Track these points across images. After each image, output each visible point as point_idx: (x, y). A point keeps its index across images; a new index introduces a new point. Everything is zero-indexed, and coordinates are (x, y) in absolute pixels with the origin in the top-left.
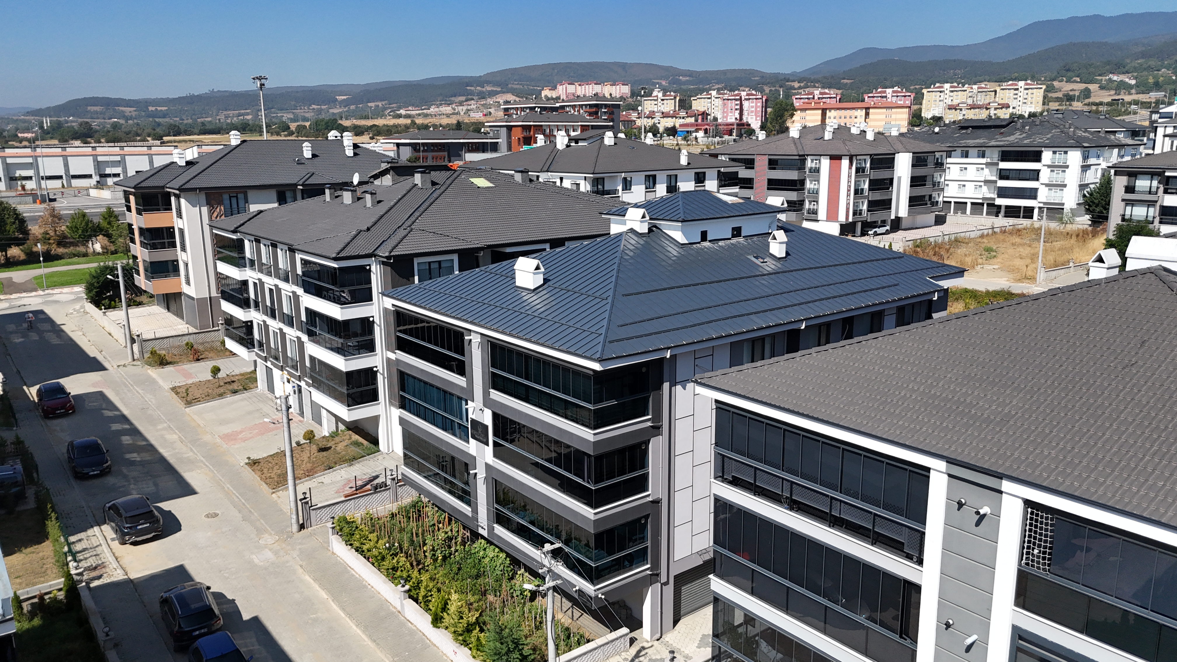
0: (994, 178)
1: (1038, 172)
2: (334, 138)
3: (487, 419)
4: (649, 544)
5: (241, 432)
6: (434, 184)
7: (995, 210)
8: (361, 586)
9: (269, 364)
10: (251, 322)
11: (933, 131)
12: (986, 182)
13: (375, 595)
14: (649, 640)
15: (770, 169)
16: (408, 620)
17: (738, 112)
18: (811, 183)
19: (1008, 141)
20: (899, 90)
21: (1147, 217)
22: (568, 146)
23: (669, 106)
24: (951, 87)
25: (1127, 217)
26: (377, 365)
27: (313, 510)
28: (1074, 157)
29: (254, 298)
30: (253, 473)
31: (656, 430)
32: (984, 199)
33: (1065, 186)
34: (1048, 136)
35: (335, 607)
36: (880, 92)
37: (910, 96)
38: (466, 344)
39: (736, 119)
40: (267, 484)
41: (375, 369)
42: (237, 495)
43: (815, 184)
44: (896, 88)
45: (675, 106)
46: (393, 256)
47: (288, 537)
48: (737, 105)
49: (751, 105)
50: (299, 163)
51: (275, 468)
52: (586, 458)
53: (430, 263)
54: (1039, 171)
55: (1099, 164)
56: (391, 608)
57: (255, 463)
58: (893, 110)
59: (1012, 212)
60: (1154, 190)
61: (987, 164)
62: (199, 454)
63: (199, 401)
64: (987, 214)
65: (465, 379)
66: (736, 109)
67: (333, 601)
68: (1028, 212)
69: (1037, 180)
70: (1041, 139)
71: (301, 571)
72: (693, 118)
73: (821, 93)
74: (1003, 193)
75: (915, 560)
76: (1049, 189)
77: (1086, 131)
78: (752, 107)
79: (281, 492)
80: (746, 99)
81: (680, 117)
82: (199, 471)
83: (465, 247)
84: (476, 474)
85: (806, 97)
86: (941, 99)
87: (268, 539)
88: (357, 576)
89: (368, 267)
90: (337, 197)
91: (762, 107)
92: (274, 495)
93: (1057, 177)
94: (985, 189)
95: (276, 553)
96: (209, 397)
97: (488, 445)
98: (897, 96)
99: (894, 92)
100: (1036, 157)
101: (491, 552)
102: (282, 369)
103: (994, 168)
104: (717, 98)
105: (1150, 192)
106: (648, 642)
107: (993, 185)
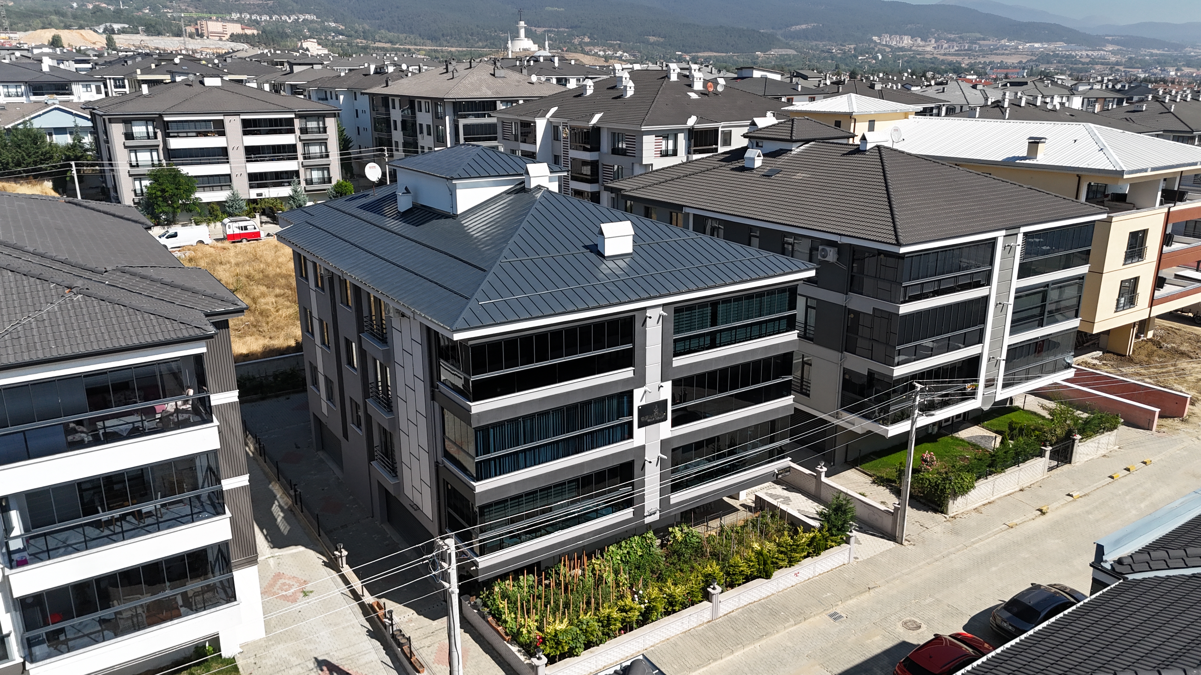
3: (666, 392)
21: (152, 161)
60: (152, 134)
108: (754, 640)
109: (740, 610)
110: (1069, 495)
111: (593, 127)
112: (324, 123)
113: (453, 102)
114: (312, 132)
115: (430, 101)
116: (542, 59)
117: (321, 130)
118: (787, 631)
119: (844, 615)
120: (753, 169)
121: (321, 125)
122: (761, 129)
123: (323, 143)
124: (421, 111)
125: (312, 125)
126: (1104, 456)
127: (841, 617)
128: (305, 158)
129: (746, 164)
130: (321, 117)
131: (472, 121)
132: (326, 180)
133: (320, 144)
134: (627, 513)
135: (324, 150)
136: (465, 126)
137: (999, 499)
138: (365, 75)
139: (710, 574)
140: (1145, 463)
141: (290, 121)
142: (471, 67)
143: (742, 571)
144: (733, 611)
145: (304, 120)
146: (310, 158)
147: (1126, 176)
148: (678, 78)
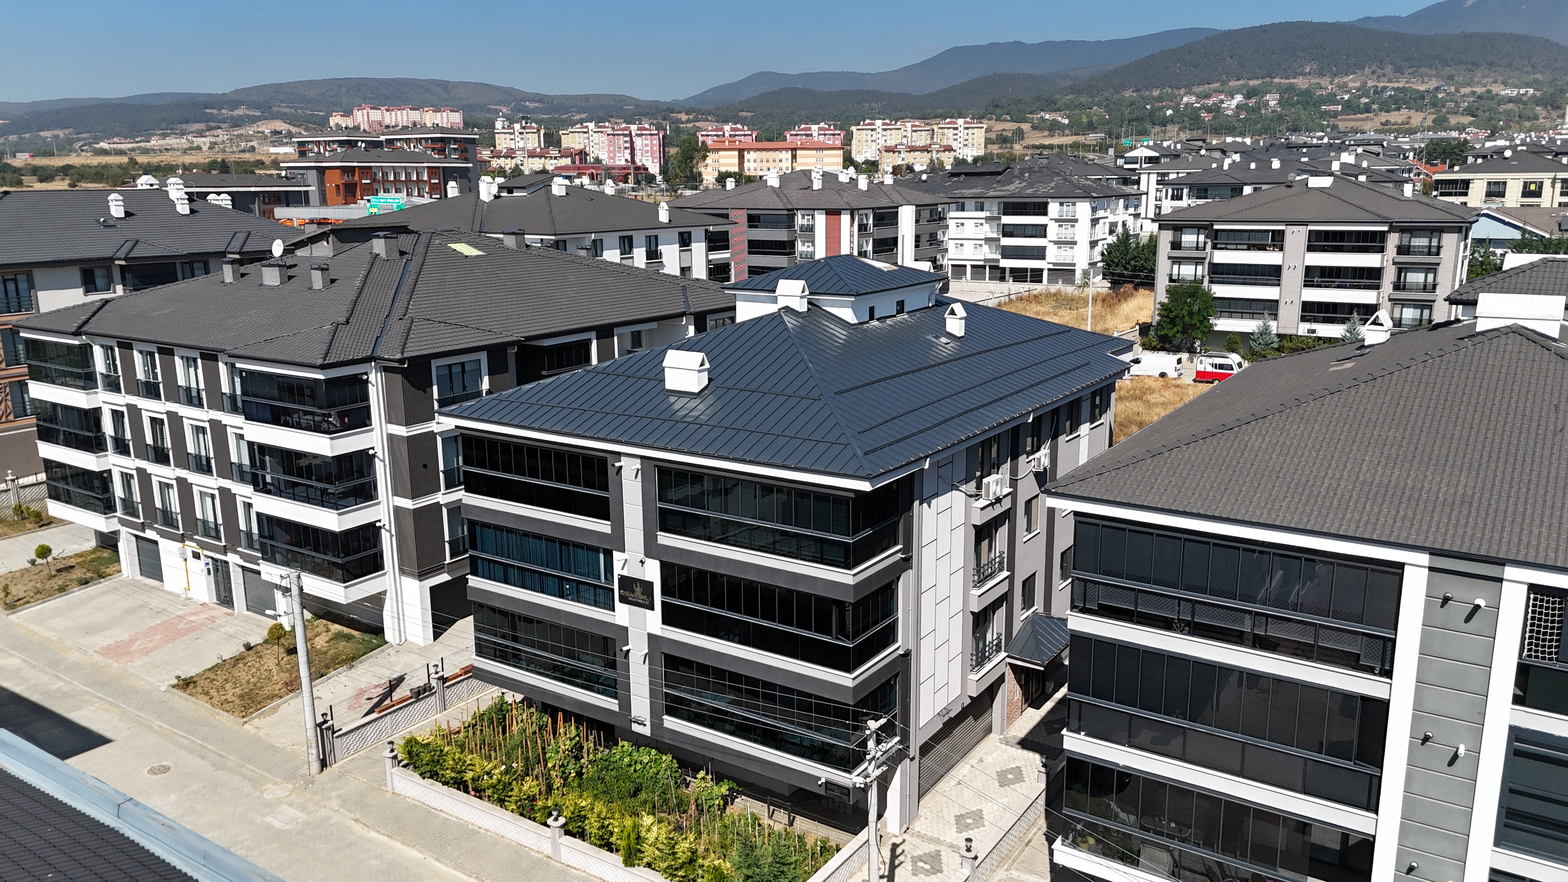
0: (995, 235)
1: (1045, 227)
2: (149, 187)
3: (652, 572)
4: (897, 710)
5: (132, 641)
6: (402, 253)
7: (999, 274)
8: (470, 833)
9: (150, 534)
10: (109, 472)
11: (920, 179)
12: (987, 240)
13: (497, 842)
14: (897, 834)
15: (750, 227)
16: (568, 866)
17: (628, 151)
18: (803, 245)
19: (1008, 190)
20: (826, 126)
21: (1195, 276)
22: (497, 197)
23: (533, 141)
24: (884, 124)
25: (1175, 277)
26: (381, 517)
27: (337, 737)
28: (1083, 209)
29: (113, 434)
30: (194, 699)
31: (906, 563)
32: (985, 260)
33: (1075, 243)
34: (1052, 185)
35: (443, 867)
36: (804, 130)
37: (839, 134)
38: (611, 472)
39: (626, 160)
40: (228, 711)
41: (378, 524)
42: (185, 735)
43: (808, 246)
44: (822, 125)
45: (539, 142)
46: (408, 358)
47: (307, 783)
48: (626, 142)
49: (645, 142)
50: (106, 225)
51: (228, 686)
52: (834, 607)
53: (450, 366)
54: (1046, 225)
55: (1106, 218)
56: (533, 853)
57: (188, 684)
58: (825, 152)
59: (1019, 275)
60: (1201, 245)
61: (987, 219)
62: (74, 682)
63: (28, 602)
64: (990, 279)
65: (609, 523)
66: (626, 148)
67: (437, 859)
68: (1036, 276)
69: (1045, 236)
70: (1045, 188)
71: (357, 827)
72: (569, 159)
73: (732, 129)
74: (1009, 253)
75: (1377, 672)
76: (1059, 248)
77: (1087, 179)
78: (647, 145)
79: (257, 720)
80: (637, 135)
81: (551, 158)
82: (92, 708)
83: (492, 342)
84: (628, 651)
85: (715, 133)
86: (873, 138)
87: (275, 790)
88: (454, 819)
89: (366, 377)
90: (243, 275)
91: (660, 146)
92: (247, 726)
93: (1066, 233)
94: (986, 248)
95: (302, 808)
96: (40, 594)
97: (652, 609)
98: (825, 135)
99: (820, 129)
100: (1042, 210)
101: (645, 756)
102: (182, 539)
103: (995, 223)
104: (596, 132)
105: (1197, 248)
106: (897, 837)
107: (994, 244)
112: (1439, 242)
114: (1415, 253)
117: (1434, 250)
121: (1435, 243)
123: (1432, 269)
125: (1420, 242)
128: (1395, 289)
130: (1436, 230)
133: (1426, 271)
134: (612, 703)
135: (1429, 280)
145: (1409, 235)
146: (1404, 289)
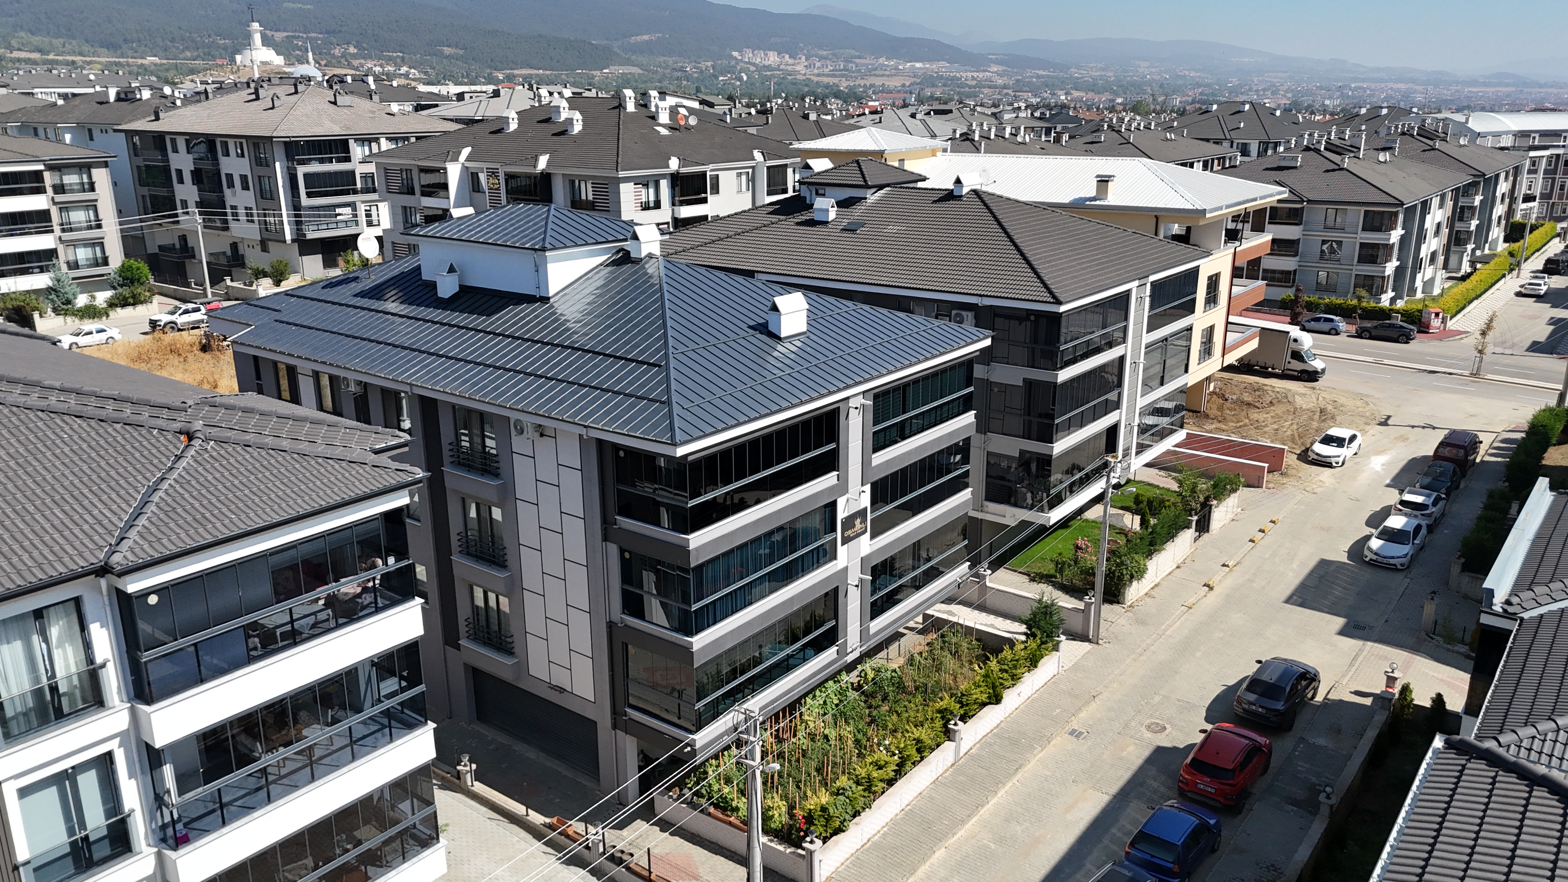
108: (1010, 776)
109: (978, 745)
110: (1224, 565)
111: (542, 173)
112: (90, 177)
113: (285, 142)
114: (72, 191)
115: (244, 141)
116: (349, 79)
117: (86, 186)
118: (1036, 759)
119: (1084, 731)
120: (827, 222)
121: (85, 180)
122: (819, 174)
123: (92, 206)
124: (228, 155)
125: (71, 179)
126: (1233, 520)
127: (1081, 733)
128: (63, 230)
129: (817, 217)
130: (85, 167)
131: (315, 168)
132: (100, 261)
133: (87, 208)
134: (831, 653)
135: (92, 218)
136: (306, 176)
137: (1163, 579)
138: (101, 103)
139: (946, 709)
140: (1274, 522)
141: (37, 176)
142: (296, 92)
143: (977, 699)
144: (971, 749)
145: (58, 173)
146: (71, 230)
147: (1208, 216)
148: (636, 108)
